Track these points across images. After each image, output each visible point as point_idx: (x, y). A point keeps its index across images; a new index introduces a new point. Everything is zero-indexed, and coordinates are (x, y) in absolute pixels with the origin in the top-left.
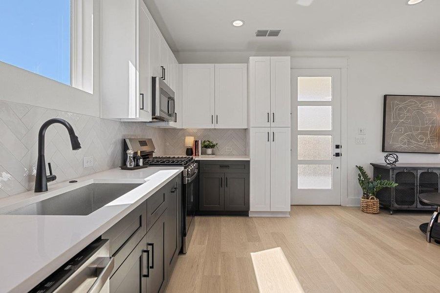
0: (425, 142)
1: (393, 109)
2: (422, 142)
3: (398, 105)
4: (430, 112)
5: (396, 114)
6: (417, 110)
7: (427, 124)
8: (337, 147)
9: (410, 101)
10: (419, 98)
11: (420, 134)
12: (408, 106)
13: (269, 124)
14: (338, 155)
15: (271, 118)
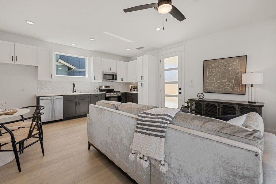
0: (231, 87)
1: (208, 68)
2: (228, 87)
3: (211, 65)
4: (234, 67)
5: (210, 71)
6: (225, 67)
7: (232, 75)
8: (180, 89)
9: (219, 62)
10: (225, 59)
11: (227, 81)
12: (218, 65)
13: (142, 80)
14: (180, 93)
15: (142, 78)
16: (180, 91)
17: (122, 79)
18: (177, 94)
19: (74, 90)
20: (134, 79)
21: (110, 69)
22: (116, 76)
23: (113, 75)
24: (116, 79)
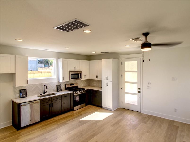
13: (106, 80)
14: (139, 92)
15: (107, 78)
16: (139, 90)
17: (85, 77)
18: (137, 93)
19: (45, 92)
20: (97, 77)
21: (75, 68)
22: (81, 74)
23: (78, 74)
24: (81, 77)
